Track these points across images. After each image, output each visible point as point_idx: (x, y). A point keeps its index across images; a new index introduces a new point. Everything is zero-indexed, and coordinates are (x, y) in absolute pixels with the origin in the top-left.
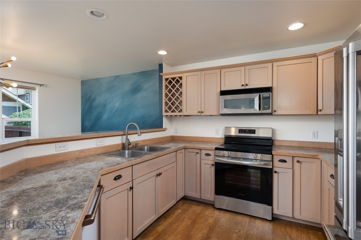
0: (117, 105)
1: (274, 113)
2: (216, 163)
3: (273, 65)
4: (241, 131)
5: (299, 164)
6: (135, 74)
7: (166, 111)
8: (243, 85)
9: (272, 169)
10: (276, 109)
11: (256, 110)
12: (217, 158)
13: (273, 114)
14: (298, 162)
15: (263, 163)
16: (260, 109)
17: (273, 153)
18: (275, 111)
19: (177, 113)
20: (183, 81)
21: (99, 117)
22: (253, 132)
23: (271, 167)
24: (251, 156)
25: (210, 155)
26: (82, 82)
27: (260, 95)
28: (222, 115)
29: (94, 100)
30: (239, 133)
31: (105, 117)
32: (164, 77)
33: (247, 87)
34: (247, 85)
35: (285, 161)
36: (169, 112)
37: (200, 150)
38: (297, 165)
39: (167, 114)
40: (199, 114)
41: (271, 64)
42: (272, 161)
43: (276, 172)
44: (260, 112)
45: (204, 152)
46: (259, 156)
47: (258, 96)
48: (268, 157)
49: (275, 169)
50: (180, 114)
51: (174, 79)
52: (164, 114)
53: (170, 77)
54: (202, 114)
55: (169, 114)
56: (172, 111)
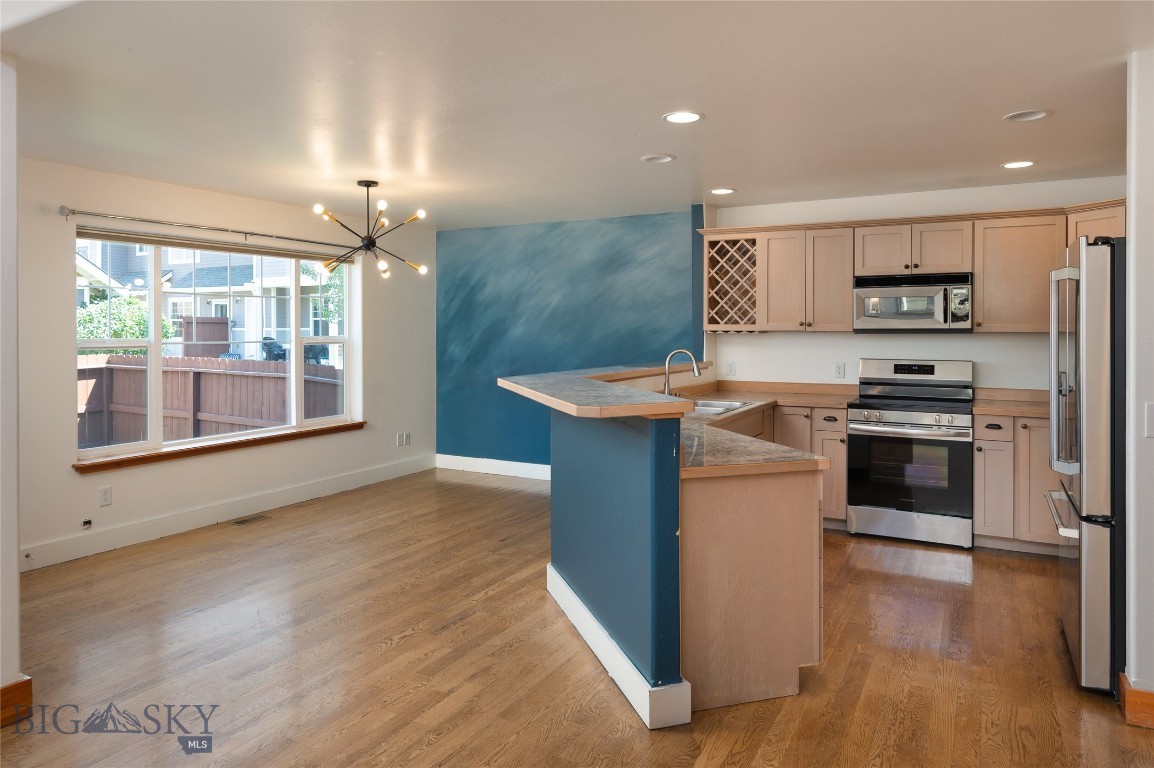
0: (555, 300)
1: (976, 329)
2: (850, 436)
3: (973, 224)
4: (899, 369)
5: (1026, 431)
6: (610, 221)
7: (712, 321)
8: (907, 267)
9: (971, 444)
10: (981, 321)
11: (939, 322)
12: (852, 426)
13: (975, 331)
14: (1025, 427)
15: (952, 431)
16: (946, 321)
17: (976, 410)
18: (979, 325)
19: (742, 327)
20: (759, 251)
21: (496, 332)
22: (930, 370)
23: (970, 439)
24: (928, 418)
25: (836, 420)
26: (439, 235)
27: (946, 290)
28: (858, 331)
29: (481, 285)
30: (896, 372)
31: (517, 331)
32: (707, 239)
33: (916, 271)
34: (916, 266)
35: (999, 427)
36: (718, 323)
37: (812, 408)
38: (1022, 433)
39: (714, 327)
40: (803, 328)
41: (970, 223)
42: (972, 427)
43: (980, 450)
44: (946, 326)
45: (819, 414)
46: (945, 418)
47: (941, 294)
48: (963, 420)
49: (977, 444)
50: (750, 327)
51: (734, 243)
52: (707, 327)
53: (722, 238)
54: (808, 329)
55: (721, 327)
56: (729, 320)
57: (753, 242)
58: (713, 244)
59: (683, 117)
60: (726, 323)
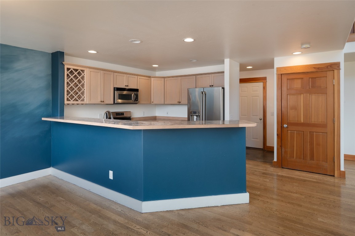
7: (68, 100)
8: (126, 86)
11: (133, 101)
16: (135, 101)
18: (139, 102)
19: (79, 102)
20: (85, 75)
22: (123, 114)
30: (116, 115)
32: (66, 67)
34: (128, 86)
41: (137, 76)
50: (82, 103)
51: (76, 70)
52: (66, 102)
53: (72, 67)
54: (102, 103)
55: (71, 102)
56: (75, 100)
57: (83, 71)
58: (68, 69)
59: (189, 40)
60: (73, 101)
